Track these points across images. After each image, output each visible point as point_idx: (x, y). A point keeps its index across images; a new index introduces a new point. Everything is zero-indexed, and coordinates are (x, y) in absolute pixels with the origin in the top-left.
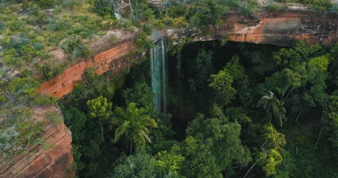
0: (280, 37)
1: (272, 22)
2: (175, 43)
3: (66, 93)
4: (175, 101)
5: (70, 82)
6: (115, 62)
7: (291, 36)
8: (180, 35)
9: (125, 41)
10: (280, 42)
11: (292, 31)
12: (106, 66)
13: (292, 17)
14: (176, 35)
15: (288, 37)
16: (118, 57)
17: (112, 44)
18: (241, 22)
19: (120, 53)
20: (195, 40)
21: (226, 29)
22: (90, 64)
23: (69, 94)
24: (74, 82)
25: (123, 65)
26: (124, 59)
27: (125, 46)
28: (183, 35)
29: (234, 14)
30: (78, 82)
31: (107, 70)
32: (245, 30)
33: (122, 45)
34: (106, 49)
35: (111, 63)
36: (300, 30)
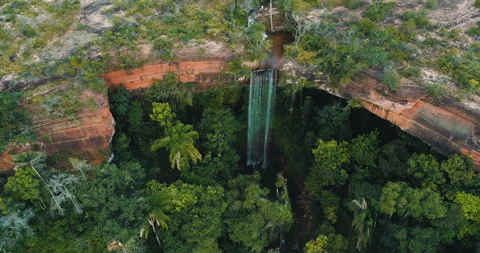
0: (437, 137)
1: (431, 111)
2: (289, 81)
3: (143, 86)
4: (287, 149)
5: (150, 78)
6: (204, 76)
7: (454, 144)
8: (299, 74)
9: (217, 59)
10: (437, 144)
11: (458, 138)
12: (193, 76)
13: (461, 117)
14: (294, 72)
15: (450, 144)
16: (207, 71)
17: (202, 57)
18: (380, 92)
19: (210, 68)
20: (322, 87)
21: (359, 92)
22: (174, 68)
23: (146, 89)
24: (154, 79)
25: (212, 81)
26: (214, 76)
27: (217, 64)
28: (303, 75)
29: (373, 78)
30: (159, 81)
31: (193, 80)
32: (386, 104)
33: (214, 62)
34: (194, 60)
35: (198, 76)
36: (470, 142)
